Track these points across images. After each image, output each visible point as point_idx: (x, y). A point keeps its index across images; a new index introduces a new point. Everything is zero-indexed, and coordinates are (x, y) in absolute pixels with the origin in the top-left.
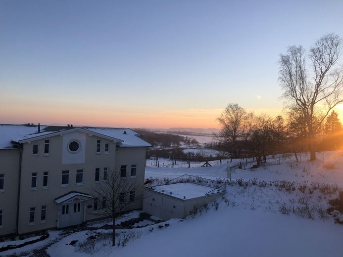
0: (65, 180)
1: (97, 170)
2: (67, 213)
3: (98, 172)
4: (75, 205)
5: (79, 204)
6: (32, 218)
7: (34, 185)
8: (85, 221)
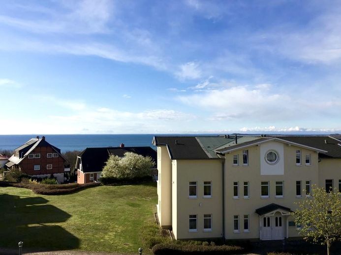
0: (265, 191)
1: (298, 183)
2: (269, 225)
3: (300, 186)
4: (277, 218)
5: (280, 218)
6: (236, 227)
7: (236, 194)
8: (287, 237)
